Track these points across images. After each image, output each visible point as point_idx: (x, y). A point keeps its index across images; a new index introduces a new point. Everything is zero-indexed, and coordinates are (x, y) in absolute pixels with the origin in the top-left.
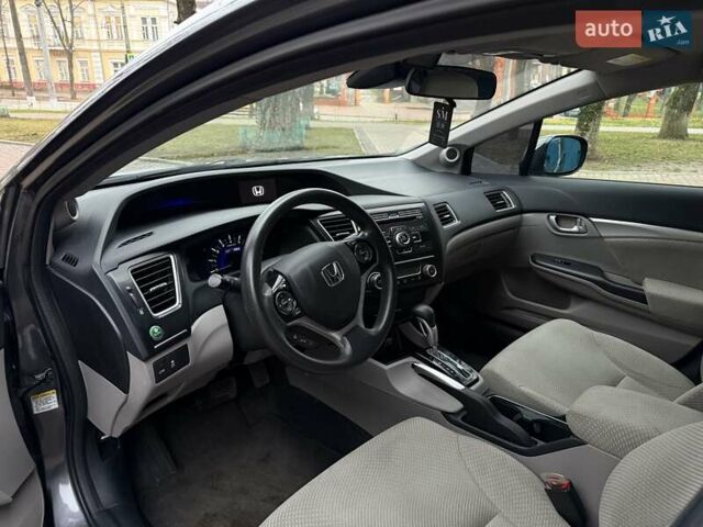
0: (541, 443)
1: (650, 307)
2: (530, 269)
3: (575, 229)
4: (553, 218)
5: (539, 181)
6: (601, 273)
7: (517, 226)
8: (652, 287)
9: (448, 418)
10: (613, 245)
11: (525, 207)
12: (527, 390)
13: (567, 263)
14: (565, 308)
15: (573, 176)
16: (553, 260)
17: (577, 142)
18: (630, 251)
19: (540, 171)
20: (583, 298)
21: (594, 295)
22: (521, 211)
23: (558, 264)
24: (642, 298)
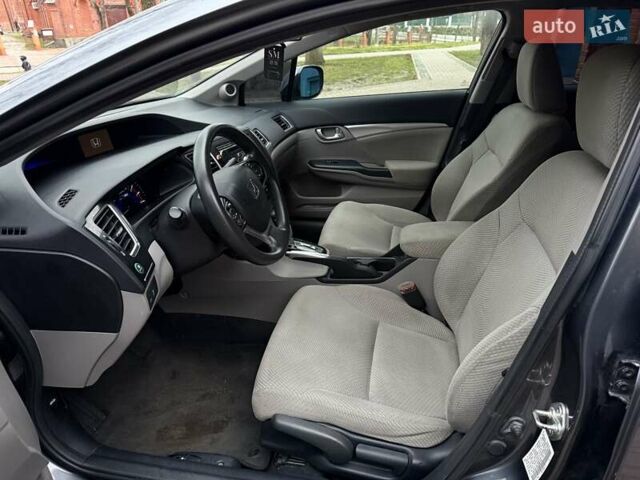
0: (385, 273)
1: (394, 179)
2: (311, 171)
3: (336, 136)
4: (319, 131)
5: (301, 104)
6: (356, 163)
7: (295, 142)
8: (392, 166)
9: (321, 280)
10: (362, 143)
11: (299, 126)
12: (354, 248)
13: (335, 162)
14: (339, 195)
15: (318, 97)
16: (325, 162)
17: (315, 70)
18: (373, 144)
19: (298, 96)
20: (349, 184)
21: (357, 180)
22: (296, 130)
23: (331, 164)
24: (387, 174)
